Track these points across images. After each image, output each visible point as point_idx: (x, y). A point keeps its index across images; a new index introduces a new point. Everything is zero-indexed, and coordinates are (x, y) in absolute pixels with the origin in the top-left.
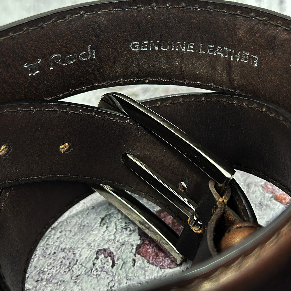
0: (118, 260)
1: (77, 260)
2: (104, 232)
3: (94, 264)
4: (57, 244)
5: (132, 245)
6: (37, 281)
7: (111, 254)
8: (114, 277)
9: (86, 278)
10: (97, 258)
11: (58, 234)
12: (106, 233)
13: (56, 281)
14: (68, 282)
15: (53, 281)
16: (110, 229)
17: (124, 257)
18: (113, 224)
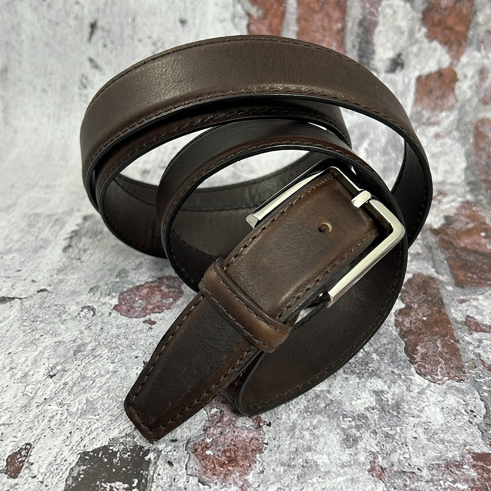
0: (98, 312)
1: (66, 311)
2: (91, 297)
3: (79, 314)
4: (52, 302)
5: (111, 305)
6: (33, 321)
7: (93, 309)
8: (92, 321)
9: (71, 321)
10: (82, 311)
11: (54, 296)
12: (92, 297)
13: (47, 322)
14: (57, 323)
15: (46, 322)
16: (96, 294)
17: (103, 311)
18: (99, 292)
